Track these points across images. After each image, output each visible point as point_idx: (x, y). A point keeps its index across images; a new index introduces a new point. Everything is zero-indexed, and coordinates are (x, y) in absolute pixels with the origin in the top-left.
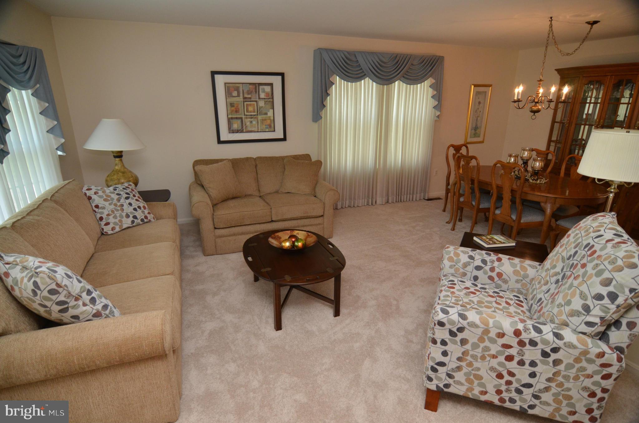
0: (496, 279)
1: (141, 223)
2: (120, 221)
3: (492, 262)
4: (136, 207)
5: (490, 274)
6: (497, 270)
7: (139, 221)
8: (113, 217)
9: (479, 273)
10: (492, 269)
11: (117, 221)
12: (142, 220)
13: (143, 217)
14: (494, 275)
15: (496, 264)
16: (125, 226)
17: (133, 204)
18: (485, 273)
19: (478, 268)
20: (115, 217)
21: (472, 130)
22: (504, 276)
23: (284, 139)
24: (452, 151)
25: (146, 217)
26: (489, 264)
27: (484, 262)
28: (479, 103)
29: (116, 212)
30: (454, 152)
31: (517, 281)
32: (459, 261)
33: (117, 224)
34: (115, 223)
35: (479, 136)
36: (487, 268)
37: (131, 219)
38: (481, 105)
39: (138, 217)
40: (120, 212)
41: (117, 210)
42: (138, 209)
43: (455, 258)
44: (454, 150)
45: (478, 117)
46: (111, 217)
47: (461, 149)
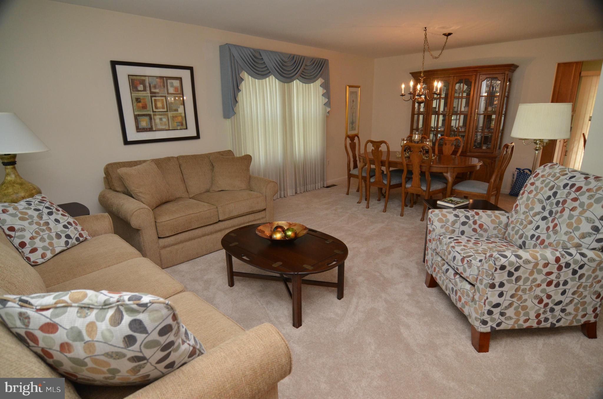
0: (479, 230)
1: (77, 243)
2: (51, 244)
3: (473, 216)
4: (66, 223)
5: (473, 226)
6: (479, 222)
7: (74, 241)
8: (40, 240)
9: (465, 228)
10: (475, 223)
11: (46, 244)
12: (77, 239)
13: (78, 235)
14: (476, 227)
15: (477, 217)
16: (58, 250)
17: (61, 221)
18: (470, 226)
19: (464, 224)
20: (42, 240)
21: (350, 124)
22: (485, 226)
23: (198, 137)
24: (349, 141)
25: (81, 235)
26: (471, 218)
27: (467, 217)
28: (353, 101)
29: (41, 233)
30: (350, 142)
31: (495, 228)
32: (448, 220)
33: (48, 249)
34: (44, 248)
35: (355, 130)
36: (471, 222)
37: (64, 239)
38: (354, 103)
39: (72, 236)
40: (47, 232)
41: (43, 231)
42: (69, 226)
43: (444, 219)
44: (350, 140)
45: (353, 113)
46: (37, 240)
47: (354, 139)
